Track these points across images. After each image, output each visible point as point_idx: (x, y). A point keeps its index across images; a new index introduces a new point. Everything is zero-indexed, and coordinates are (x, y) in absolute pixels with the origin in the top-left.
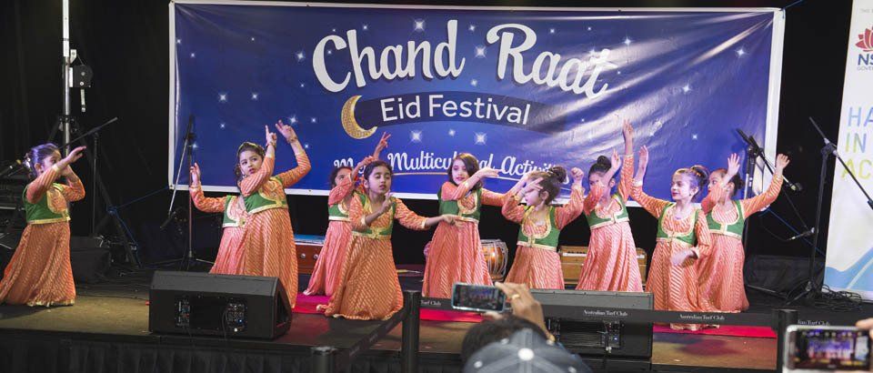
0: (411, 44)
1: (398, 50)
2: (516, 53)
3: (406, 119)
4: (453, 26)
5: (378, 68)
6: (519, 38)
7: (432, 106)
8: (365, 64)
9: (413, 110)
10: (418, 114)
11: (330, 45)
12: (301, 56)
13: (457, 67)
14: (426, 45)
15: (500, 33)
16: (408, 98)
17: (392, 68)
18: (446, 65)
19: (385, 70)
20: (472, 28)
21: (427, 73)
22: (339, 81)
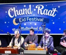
0: (24, 9)
1: (22, 10)
2: (41, 10)
3: (23, 22)
4: (30, 6)
5: (18, 13)
6: (41, 7)
7: (27, 19)
8: (16, 13)
9: (24, 20)
10: (25, 21)
11: (11, 10)
12: (6, 12)
13: (31, 12)
14: (26, 9)
15: (38, 7)
16: (23, 18)
17: (21, 13)
18: (29, 12)
19: (20, 14)
20: (33, 6)
21: (26, 14)
22: (12, 16)
